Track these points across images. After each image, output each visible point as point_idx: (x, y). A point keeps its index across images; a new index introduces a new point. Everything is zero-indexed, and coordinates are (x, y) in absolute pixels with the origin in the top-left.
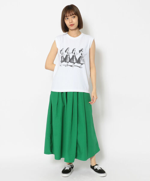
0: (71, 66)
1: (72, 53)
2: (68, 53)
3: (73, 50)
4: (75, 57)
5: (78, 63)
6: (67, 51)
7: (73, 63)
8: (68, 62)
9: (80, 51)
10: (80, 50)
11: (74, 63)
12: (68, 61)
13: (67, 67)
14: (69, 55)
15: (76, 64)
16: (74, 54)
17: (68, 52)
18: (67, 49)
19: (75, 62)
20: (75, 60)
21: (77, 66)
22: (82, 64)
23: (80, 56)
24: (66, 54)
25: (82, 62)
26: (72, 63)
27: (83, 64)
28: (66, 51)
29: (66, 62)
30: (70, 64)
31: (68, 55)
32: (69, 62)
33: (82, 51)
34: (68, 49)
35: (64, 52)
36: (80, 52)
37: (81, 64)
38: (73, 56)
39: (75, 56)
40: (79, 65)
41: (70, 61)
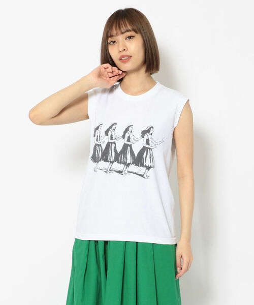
0: (120, 172)
1: (124, 137)
2: (112, 138)
3: (127, 130)
4: (129, 148)
5: (137, 164)
6: (110, 133)
7: (125, 163)
8: (112, 162)
9: (144, 133)
10: (145, 129)
11: (128, 165)
12: (113, 159)
13: (109, 174)
14: (115, 143)
15: (133, 168)
16: (129, 140)
17: (112, 135)
18: (111, 127)
19: (129, 161)
20: (129, 156)
21: (135, 173)
22: (148, 168)
23: (144, 148)
24: (107, 140)
25: (147, 163)
26: (121, 163)
27: (151, 167)
28: (107, 133)
29: (106, 160)
30: (117, 166)
31: (112, 143)
32: (115, 161)
33: (151, 132)
34: (114, 127)
35: (103, 134)
36: (143, 136)
37: (145, 166)
38: (125, 146)
39: (131, 146)
40: (141, 170)
41: (117, 159)
